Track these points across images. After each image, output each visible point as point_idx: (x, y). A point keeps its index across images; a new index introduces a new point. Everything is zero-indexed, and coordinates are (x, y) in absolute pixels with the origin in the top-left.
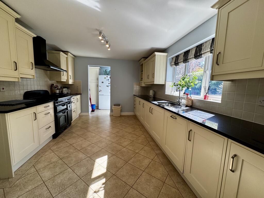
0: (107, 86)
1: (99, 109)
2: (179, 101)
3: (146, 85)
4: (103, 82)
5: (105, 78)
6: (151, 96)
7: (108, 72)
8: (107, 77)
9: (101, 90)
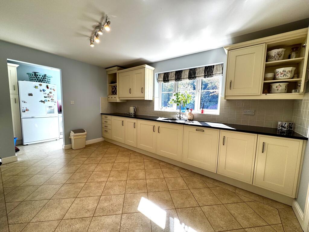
0: (42, 101)
1: (25, 144)
2: (180, 116)
3: (121, 100)
4: (30, 95)
5: (36, 87)
6: (131, 113)
7: (40, 77)
8: (41, 85)
9: (28, 108)
